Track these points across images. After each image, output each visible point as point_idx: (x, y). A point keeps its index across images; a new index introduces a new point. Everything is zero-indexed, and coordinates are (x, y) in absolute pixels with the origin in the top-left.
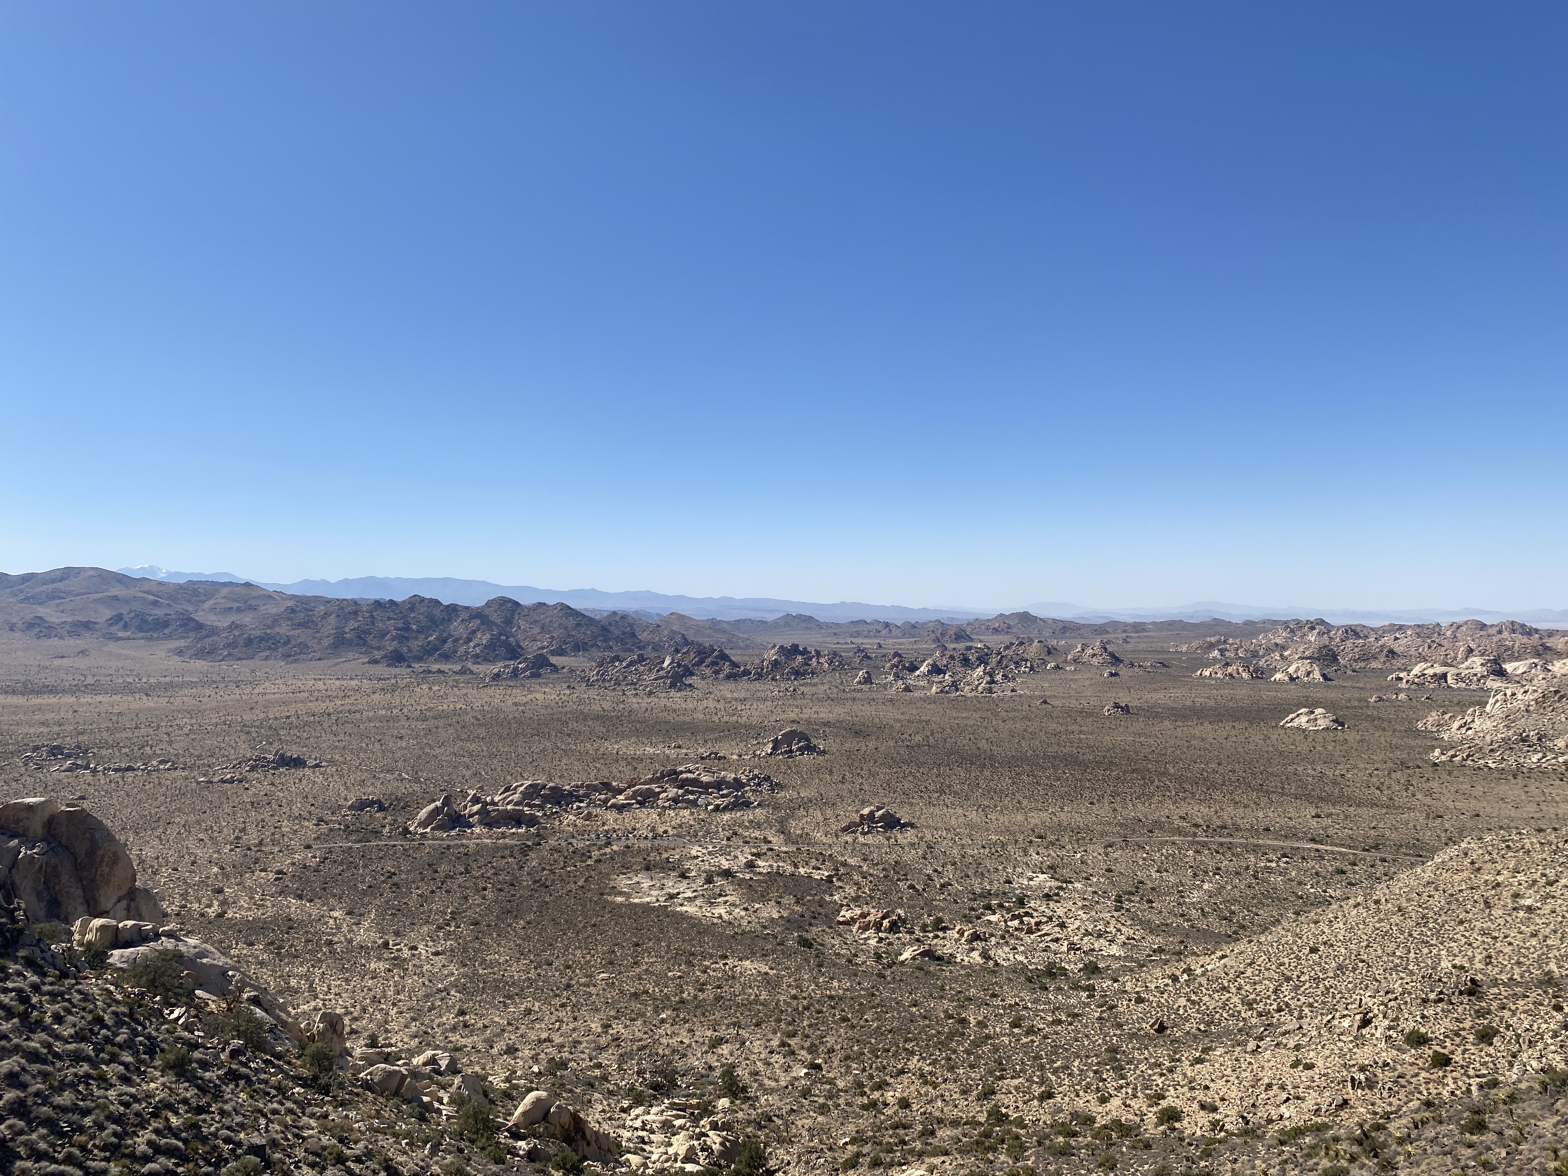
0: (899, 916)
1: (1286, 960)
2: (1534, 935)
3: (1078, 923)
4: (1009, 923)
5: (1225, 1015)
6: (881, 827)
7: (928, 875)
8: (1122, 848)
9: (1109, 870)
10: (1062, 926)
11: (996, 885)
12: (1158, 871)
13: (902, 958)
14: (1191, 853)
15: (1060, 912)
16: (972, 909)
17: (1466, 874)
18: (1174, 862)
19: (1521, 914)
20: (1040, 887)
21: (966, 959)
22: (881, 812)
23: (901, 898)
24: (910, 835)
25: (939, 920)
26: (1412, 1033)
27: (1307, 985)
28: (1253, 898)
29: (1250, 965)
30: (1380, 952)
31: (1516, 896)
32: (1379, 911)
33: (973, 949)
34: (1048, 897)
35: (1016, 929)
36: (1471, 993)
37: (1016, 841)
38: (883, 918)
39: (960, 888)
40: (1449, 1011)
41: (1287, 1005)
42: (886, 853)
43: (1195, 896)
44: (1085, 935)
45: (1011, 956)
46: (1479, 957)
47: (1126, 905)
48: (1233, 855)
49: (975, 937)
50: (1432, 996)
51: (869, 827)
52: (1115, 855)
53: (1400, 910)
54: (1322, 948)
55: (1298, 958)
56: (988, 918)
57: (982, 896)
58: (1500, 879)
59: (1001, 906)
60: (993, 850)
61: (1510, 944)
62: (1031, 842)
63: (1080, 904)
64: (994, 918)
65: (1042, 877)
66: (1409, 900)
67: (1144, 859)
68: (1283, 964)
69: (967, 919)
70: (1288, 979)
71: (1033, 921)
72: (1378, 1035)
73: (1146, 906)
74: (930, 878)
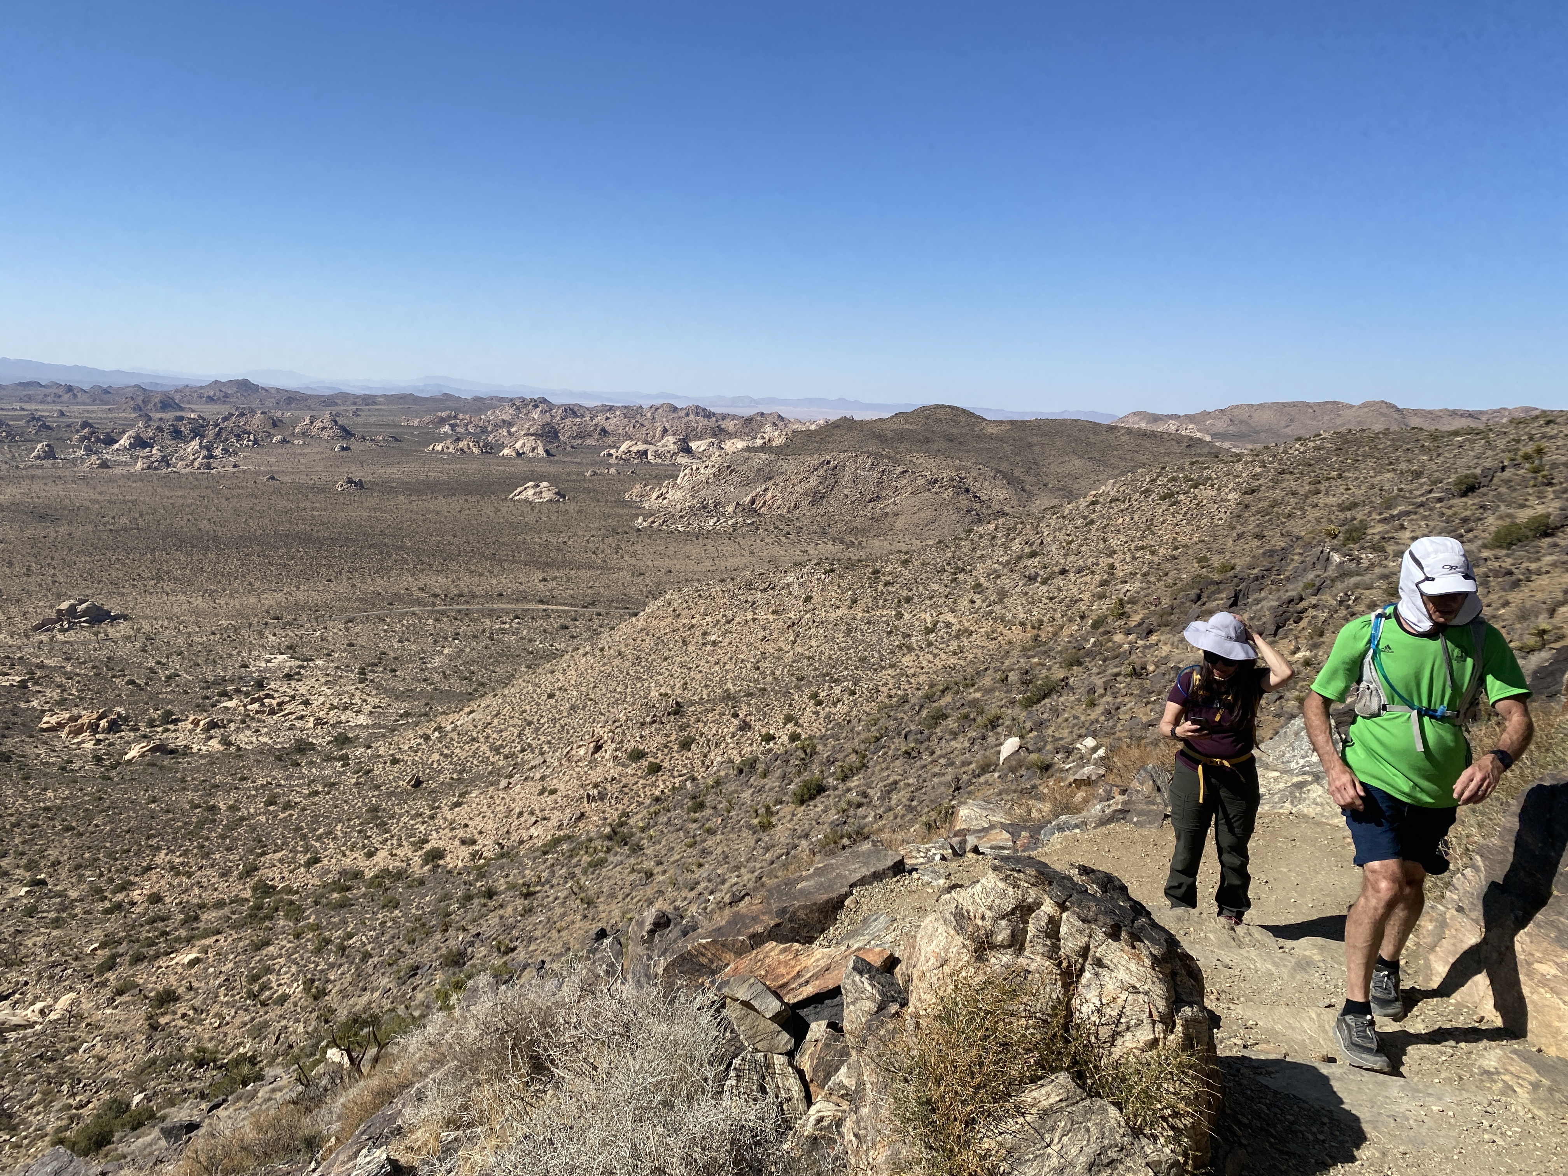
0: (119, 714)
1: (528, 707)
2: (717, 663)
3: (322, 699)
4: (249, 707)
5: (475, 762)
6: (85, 622)
7: (150, 668)
8: (363, 622)
9: (351, 645)
10: (306, 703)
11: (231, 671)
12: (399, 641)
13: (127, 757)
14: (430, 621)
15: (303, 690)
16: (207, 698)
17: (669, 620)
18: (416, 631)
19: (708, 647)
20: (279, 668)
21: (204, 748)
22: (84, 606)
23: (120, 695)
24: (123, 628)
25: (170, 713)
26: (633, 751)
27: (546, 725)
28: (490, 658)
29: (496, 716)
30: (604, 690)
31: (705, 634)
32: (603, 656)
33: (211, 738)
34: (289, 677)
35: (257, 712)
36: (676, 713)
37: (250, 625)
38: (100, 718)
39: (190, 678)
40: (660, 729)
41: (530, 745)
42: (95, 650)
43: (437, 661)
44: (330, 709)
45: (254, 739)
46: (678, 685)
47: (370, 676)
48: (470, 620)
49: (213, 725)
50: (648, 719)
51: (69, 622)
52: (356, 630)
53: (620, 654)
54: (558, 693)
55: (538, 704)
56: (224, 704)
57: (216, 683)
58: (694, 621)
59: (238, 691)
60: (225, 636)
61: (700, 672)
62: (266, 624)
63: (323, 680)
64: (230, 704)
65: (281, 658)
66: (627, 645)
67: (385, 631)
68: (525, 711)
69: (201, 708)
70: (530, 723)
71: (274, 702)
72: (607, 757)
73: (390, 675)
74: (152, 670)
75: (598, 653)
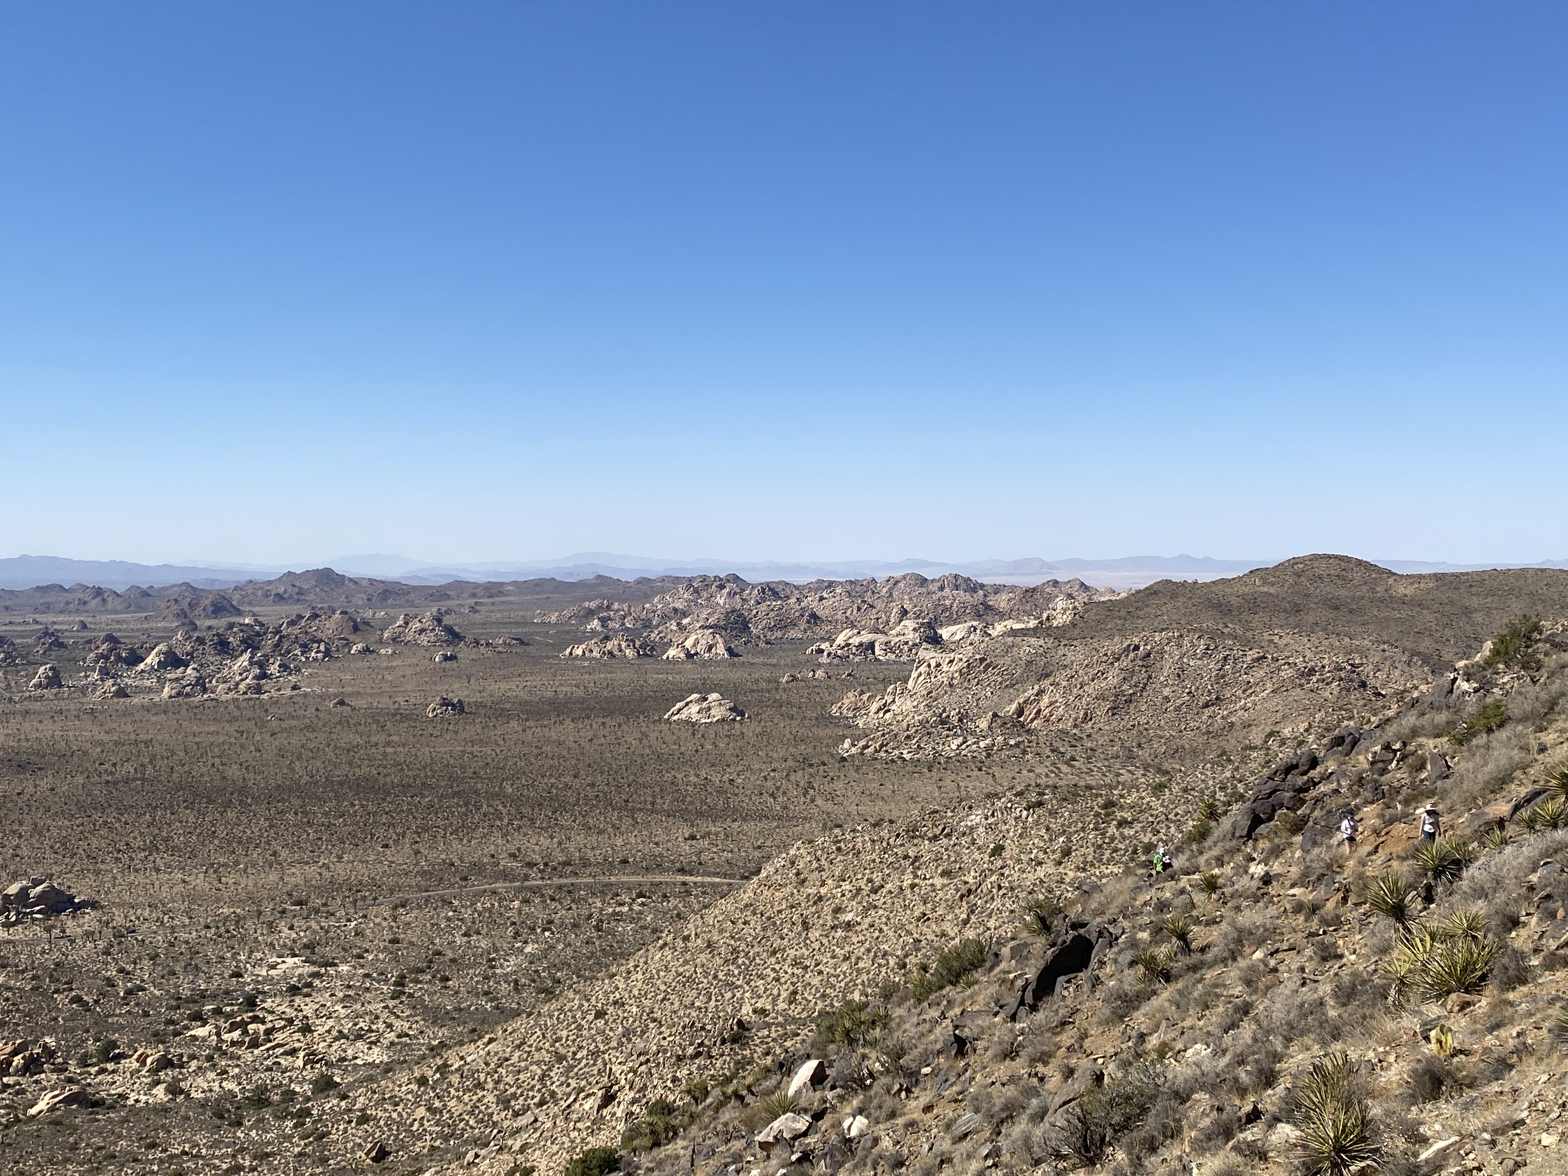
0: (45, 1046)
3: (331, 1023)
4: (225, 1037)
5: (471, 1122)
6: (39, 912)
7: (108, 979)
8: (419, 907)
9: (395, 941)
10: (306, 1029)
11: (217, 981)
12: (465, 935)
13: (33, 1111)
14: (516, 903)
15: (308, 1011)
16: (172, 1022)
17: (789, 889)
18: (492, 919)
19: (840, 933)
20: (285, 977)
21: (143, 1098)
22: (39, 889)
23: (55, 1019)
24: (89, 919)
25: (114, 1045)
26: (657, 1102)
27: (584, 1062)
29: (518, 1047)
30: (677, 1004)
31: (838, 910)
33: (158, 1083)
34: (294, 990)
35: (233, 1043)
36: (735, 1040)
37: (260, 913)
38: (15, 1053)
39: (157, 993)
40: (706, 1067)
41: (553, 1094)
42: (43, 952)
43: (511, 964)
44: (336, 1039)
45: (216, 1086)
46: (784, 994)
47: (410, 988)
48: (573, 901)
49: (165, 1063)
50: (690, 1051)
51: (18, 914)
52: (408, 919)
53: (709, 946)
54: (611, 1009)
55: (580, 1028)
56: (193, 1032)
57: (190, 1000)
58: (823, 891)
59: (218, 1012)
60: (222, 930)
61: (820, 973)
62: (283, 912)
63: (341, 995)
64: (201, 1032)
65: (290, 961)
66: (721, 931)
67: (449, 919)
68: (559, 1039)
69: (159, 1038)
70: (561, 1058)
71: (262, 1028)
72: (619, 1114)
73: (439, 985)
74: (110, 982)
75: (680, 944)
